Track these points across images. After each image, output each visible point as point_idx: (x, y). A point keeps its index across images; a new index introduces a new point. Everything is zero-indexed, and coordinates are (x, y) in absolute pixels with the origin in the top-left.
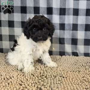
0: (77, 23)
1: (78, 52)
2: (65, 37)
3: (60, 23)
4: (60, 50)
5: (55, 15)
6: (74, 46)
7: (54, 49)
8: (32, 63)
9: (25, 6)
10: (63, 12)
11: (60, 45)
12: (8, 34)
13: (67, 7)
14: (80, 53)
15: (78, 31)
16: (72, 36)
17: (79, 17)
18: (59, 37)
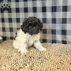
0: (66, 18)
1: (67, 40)
2: (57, 29)
3: (52, 18)
4: (52, 38)
5: (48, 12)
6: (64, 36)
7: (48, 38)
8: (26, 48)
9: (26, 7)
10: (54, 9)
11: (53, 35)
12: (16, 27)
13: (57, 6)
14: (69, 42)
15: (67, 24)
16: (62, 28)
17: (68, 12)
18: (51, 29)
